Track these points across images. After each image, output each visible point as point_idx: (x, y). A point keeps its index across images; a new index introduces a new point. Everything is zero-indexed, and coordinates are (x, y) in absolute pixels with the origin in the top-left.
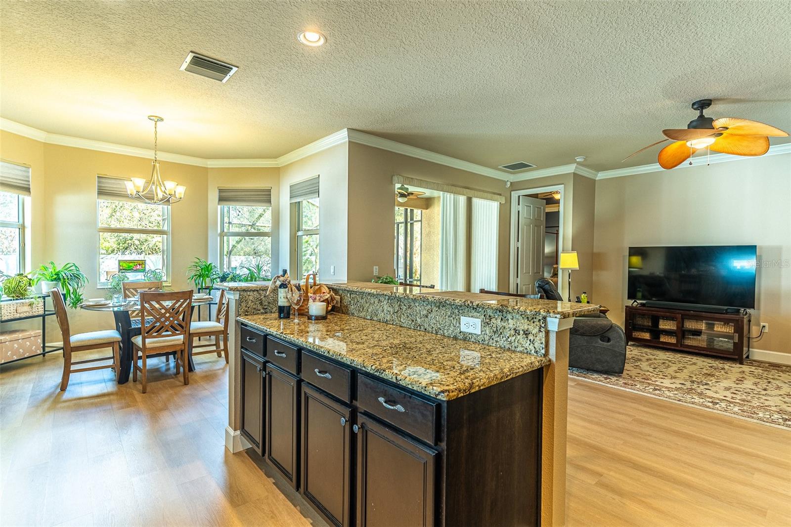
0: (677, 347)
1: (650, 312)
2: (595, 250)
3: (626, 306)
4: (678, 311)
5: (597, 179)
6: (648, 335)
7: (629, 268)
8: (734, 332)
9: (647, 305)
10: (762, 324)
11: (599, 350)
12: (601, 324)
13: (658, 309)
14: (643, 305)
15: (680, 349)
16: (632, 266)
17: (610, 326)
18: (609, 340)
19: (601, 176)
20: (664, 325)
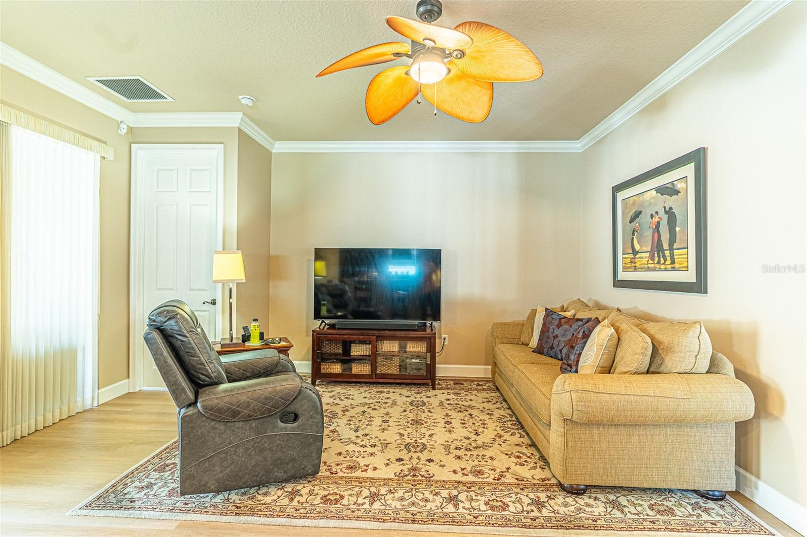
0: (372, 378)
1: (341, 336)
2: (272, 253)
3: (313, 331)
4: (372, 332)
5: (273, 151)
6: (339, 367)
7: (315, 276)
8: (427, 352)
9: (337, 327)
10: (443, 336)
11: (278, 442)
12: (281, 391)
13: (351, 331)
14: (332, 326)
15: (376, 380)
16: (318, 274)
17: (297, 391)
18: (296, 418)
19: (279, 147)
20: (357, 350)
